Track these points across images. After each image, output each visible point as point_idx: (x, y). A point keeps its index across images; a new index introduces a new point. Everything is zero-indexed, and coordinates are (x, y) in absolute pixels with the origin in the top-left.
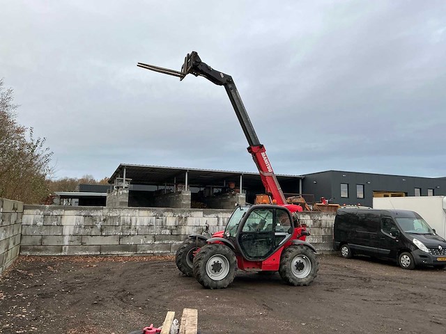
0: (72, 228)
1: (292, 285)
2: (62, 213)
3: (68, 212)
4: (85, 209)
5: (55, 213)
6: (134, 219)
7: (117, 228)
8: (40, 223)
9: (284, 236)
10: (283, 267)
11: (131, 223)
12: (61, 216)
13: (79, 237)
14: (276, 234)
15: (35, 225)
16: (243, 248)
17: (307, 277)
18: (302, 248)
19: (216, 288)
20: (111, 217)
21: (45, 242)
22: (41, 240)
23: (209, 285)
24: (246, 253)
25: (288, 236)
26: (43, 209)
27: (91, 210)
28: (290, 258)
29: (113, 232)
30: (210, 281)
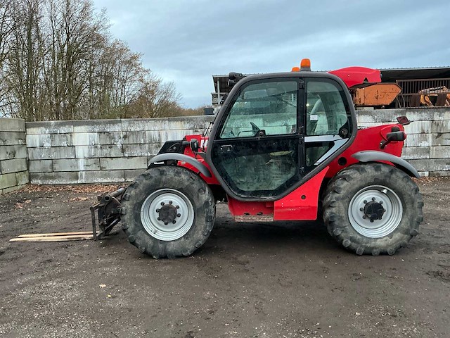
0: (86, 150)
1: (351, 251)
2: (71, 129)
3: (78, 129)
4: (98, 124)
5: (63, 130)
6: (163, 134)
7: (142, 146)
8: (47, 145)
9: (331, 144)
10: (328, 213)
11: (160, 140)
12: (71, 134)
13: (96, 160)
14: (307, 139)
15: (42, 147)
16: (224, 175)
17: (390, 236)
18: (377, 169)
19: (165, 257)
20: (133, 133)
21: (57, 167)
22: (52, 165)
23: (149, 250)
24: (231, 184)
25: (340, 143)
26: (47, 126)
27: (106, 123)
28: (343, 193)
29: (137, 152)
30: (150, 242)
